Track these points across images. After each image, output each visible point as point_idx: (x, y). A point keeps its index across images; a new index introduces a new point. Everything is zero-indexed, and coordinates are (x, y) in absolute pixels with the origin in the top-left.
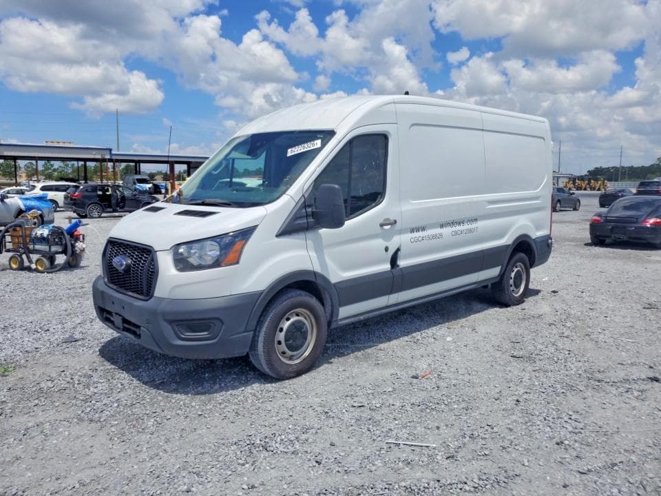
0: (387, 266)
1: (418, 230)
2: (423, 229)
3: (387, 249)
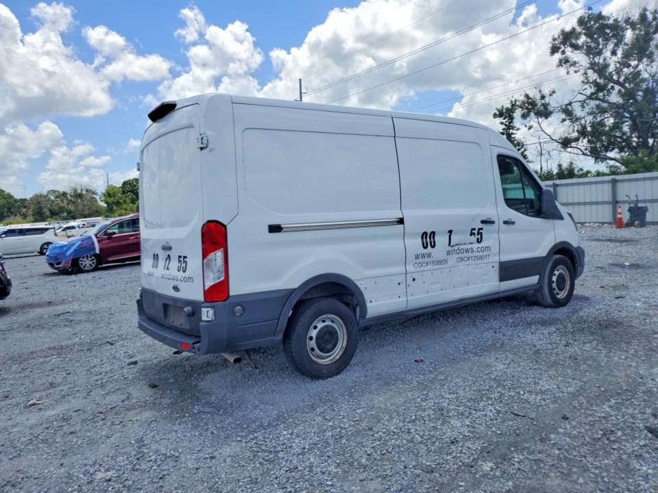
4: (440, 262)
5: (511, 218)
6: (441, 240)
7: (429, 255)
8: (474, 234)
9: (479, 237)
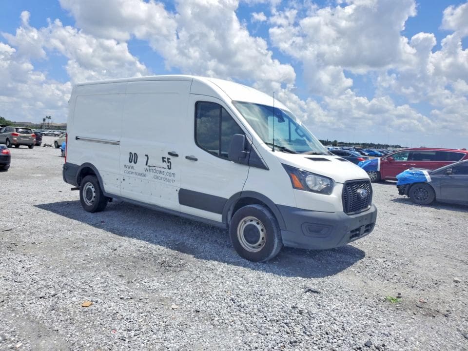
4: (140, 174)
5: (195, 155)
6: (141, 160)
7: (133, 168)
8: (165, 161)
9: (169, 164)
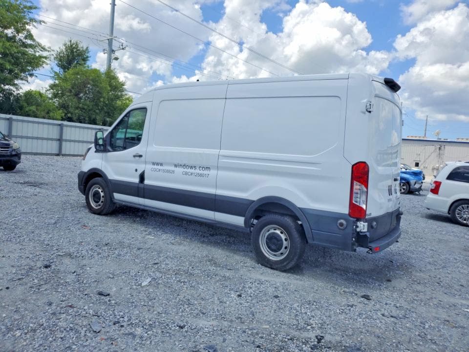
0: (136, 180)
1: (158, 164)
2: (161, 165)
3: (136, 170)
